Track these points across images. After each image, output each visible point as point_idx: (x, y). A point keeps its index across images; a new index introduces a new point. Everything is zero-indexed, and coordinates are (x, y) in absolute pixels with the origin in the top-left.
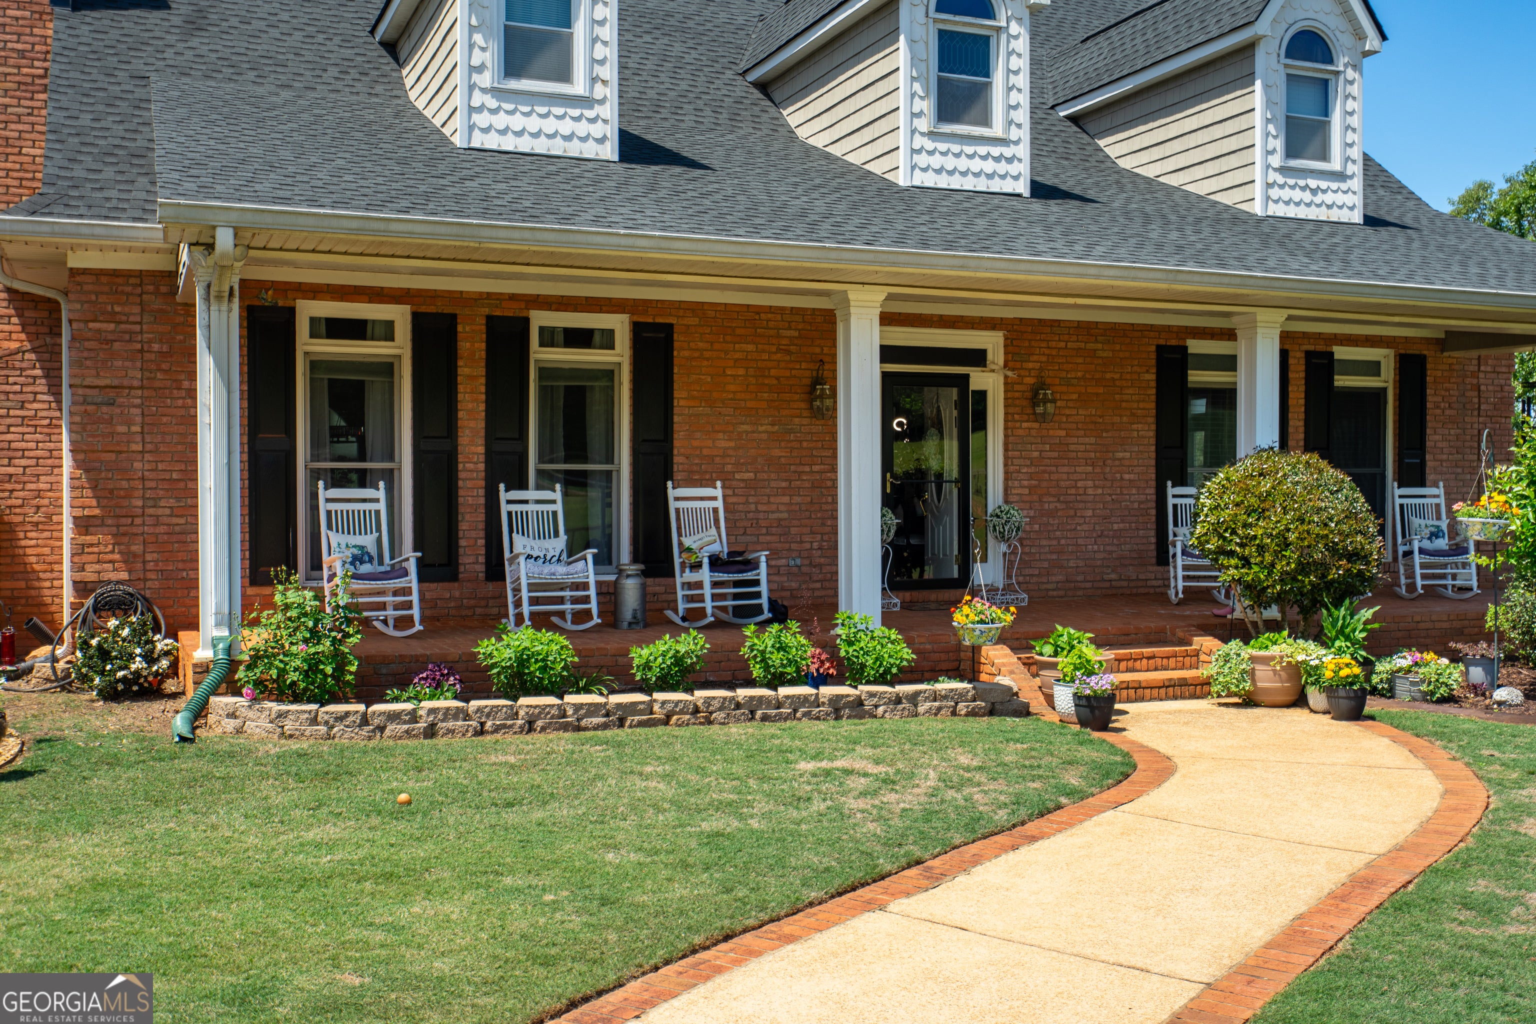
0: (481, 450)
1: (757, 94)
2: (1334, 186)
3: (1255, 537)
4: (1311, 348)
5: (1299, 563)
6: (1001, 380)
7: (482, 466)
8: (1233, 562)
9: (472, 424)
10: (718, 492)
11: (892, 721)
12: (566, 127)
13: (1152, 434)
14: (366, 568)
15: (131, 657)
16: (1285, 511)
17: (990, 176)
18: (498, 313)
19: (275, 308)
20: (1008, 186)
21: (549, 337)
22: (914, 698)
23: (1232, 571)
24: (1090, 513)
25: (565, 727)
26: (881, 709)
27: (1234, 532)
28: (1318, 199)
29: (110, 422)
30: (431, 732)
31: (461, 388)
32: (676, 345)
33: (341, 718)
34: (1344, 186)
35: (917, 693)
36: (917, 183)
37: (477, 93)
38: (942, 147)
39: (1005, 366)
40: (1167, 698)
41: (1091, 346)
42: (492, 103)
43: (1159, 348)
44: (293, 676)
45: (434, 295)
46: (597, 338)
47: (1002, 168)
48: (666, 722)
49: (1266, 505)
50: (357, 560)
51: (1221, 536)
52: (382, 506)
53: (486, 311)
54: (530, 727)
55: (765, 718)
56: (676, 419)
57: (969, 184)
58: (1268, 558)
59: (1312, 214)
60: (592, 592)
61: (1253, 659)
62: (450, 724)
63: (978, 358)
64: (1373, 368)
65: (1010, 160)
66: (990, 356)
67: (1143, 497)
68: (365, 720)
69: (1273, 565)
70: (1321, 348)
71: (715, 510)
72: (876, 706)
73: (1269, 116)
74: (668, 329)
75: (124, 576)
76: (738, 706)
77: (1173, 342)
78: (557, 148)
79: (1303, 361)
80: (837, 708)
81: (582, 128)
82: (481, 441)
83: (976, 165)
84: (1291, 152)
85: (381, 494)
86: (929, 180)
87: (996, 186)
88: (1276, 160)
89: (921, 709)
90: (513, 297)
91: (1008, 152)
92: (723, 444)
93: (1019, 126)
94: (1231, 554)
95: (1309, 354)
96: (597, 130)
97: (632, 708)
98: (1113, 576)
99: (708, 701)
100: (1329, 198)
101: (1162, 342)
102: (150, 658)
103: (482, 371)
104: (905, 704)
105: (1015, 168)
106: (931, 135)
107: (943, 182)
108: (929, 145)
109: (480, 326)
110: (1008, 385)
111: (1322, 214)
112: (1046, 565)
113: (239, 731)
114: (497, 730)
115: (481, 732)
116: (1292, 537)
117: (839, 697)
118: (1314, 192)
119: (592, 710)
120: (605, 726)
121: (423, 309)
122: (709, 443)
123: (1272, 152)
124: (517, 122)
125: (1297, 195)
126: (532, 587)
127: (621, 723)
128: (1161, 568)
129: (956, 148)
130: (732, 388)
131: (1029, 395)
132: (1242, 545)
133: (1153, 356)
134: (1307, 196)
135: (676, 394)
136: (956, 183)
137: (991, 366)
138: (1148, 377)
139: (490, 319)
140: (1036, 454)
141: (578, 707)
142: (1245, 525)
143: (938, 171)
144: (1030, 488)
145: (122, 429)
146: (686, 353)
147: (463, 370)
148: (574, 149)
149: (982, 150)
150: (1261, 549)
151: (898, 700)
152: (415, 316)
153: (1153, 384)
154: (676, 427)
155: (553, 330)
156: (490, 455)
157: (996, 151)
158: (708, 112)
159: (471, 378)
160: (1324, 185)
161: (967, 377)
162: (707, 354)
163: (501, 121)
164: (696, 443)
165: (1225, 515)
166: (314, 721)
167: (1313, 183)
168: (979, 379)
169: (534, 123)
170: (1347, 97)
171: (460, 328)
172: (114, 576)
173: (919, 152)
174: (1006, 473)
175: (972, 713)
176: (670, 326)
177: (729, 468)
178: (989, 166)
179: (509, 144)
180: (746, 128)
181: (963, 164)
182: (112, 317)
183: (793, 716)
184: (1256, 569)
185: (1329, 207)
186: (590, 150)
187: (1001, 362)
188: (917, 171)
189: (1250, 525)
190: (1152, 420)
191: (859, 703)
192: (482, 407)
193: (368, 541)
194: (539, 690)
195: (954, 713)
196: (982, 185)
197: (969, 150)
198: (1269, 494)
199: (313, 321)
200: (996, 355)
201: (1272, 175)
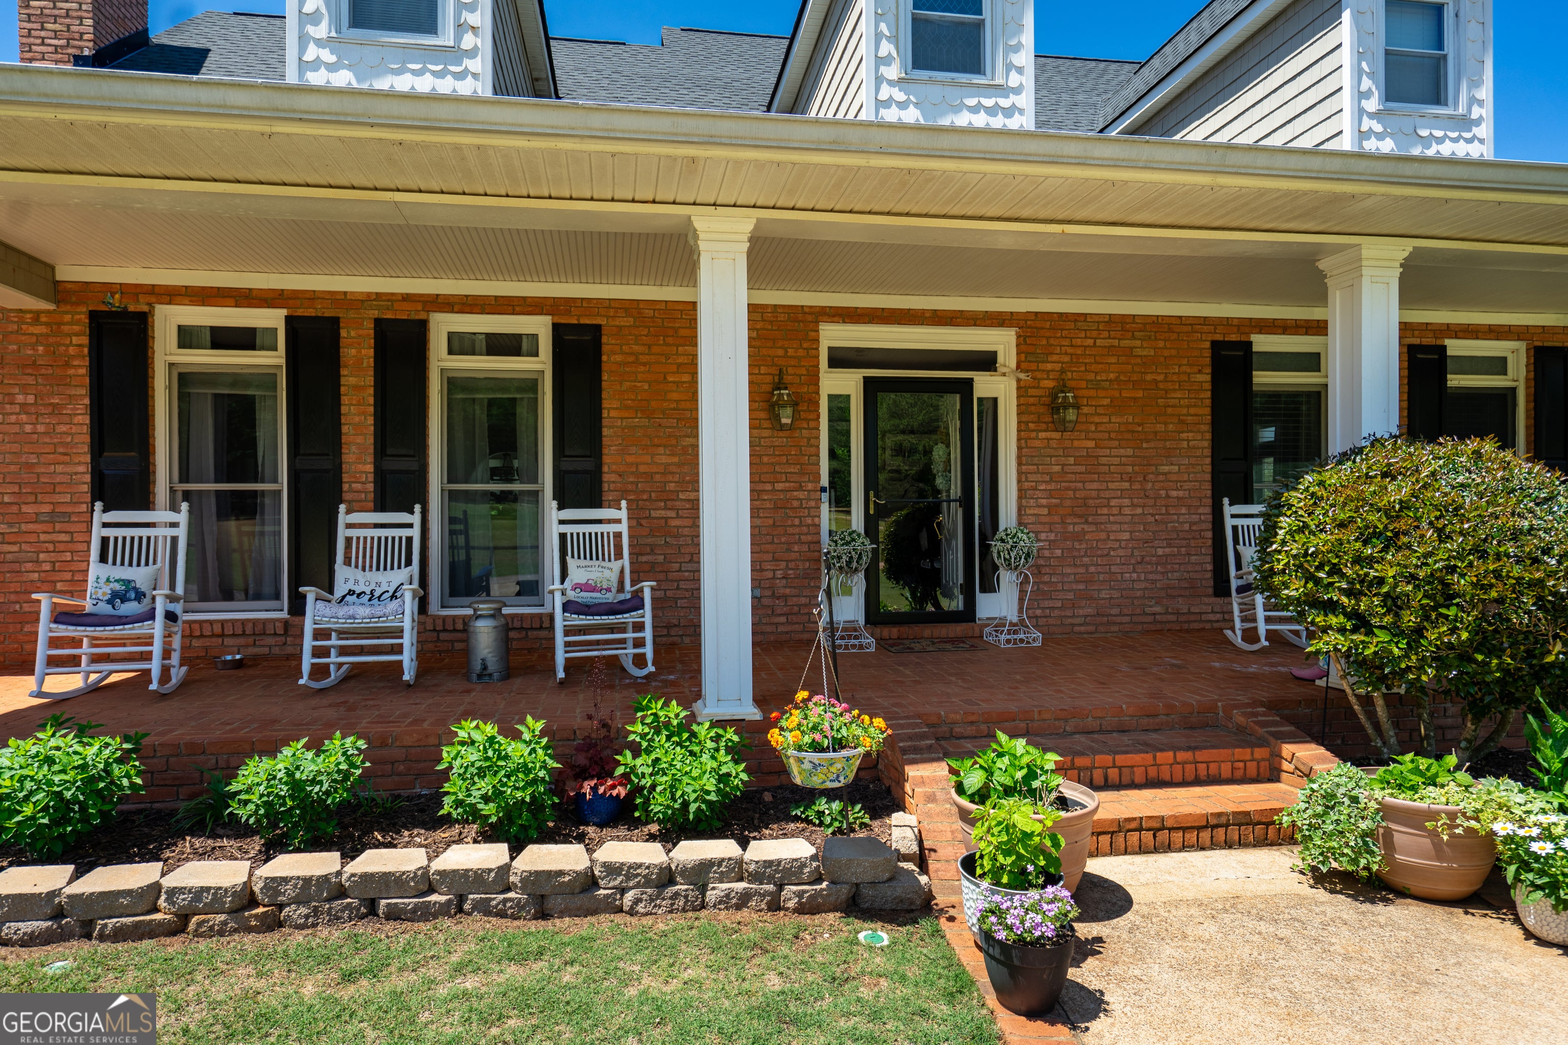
0: (370, 468)
2: (1454, 131)
3: (1381, 581)
4: (1416, 341)
5: (1477, 631)
6: (1014, 384)
7: (371, 487)
8: (1334, 620)
9: (359, 440)
10: (623, 514)
12: (424, 84)
13: (1206, 444)
16: (1443, 536)
18: (389, 316)
19: (125, 313)
21: (461, 344)
23: (1333, 637)
24: (1126, 536)
26: (630, 896)
27: (1335, 570)
31: (345, 400)
32: (605, 348)
34: (1468, 132)
35: (705, 866)
37: (310, 45)
38: (917, 94)
39: (1018, 367)
41: (1126, 343)
42: (330, 57)
43: (1214, 344)
45: (312, 297)
47: (998, 121)
48: (178, 926)
49: (1402, 525)
51: (1310, 577)
53: (376, 314)
55: (394, 915)
56: (605, 432)
58: (1410, 619)
60: (407, 640)
61: (1387, 811)
63: (987, 361)
64: (1497, 364)
65: (1008, 112)
66: (1000, 359)
67: (1195, 518)
69: (1419, 631)
70: (1428, 341)
71: (618, 535)
72: (623, 891)
73: (1362, 52)
74: (597, 329)
76: (341, 892)
77: (1234, 337)
80: (542, 894)
81: (447, 86)
82: (370, 459)
84: (1393, 94)
88: (1372, 104)
89: (711, 896)
90: (407, 298)
91: (1006, 102)
92: (664, 459)
93: (1020, 70)
94: (1331, 607)
95: (1412, 349)
97: (103, 903)
98: (1158, 609)
99: (273, 885)
100: (1446, 148)
101: (1219, 337)
103: (370, 380)
104: (680, 886)
105: (1015, 122)
106: (903, 83)
108: (900, 95)
109: (368, 330)
110: (1022, 390)
112: (1070, 596)
116: (1462, 583)
117: (543, 875)
118: (1425, 140)
120: (49, 937)
121: (300, 312)
122: (648, 459)
123: (1367, 95)
127: (85, 930)
128: (1220, 600)
129: (937, 99)
130: (675, 396)
131: (1047, 400)
132: (1349, 593)
133: (1208, 353)
135: (605, 404)
137: (1001, 369)
138: (1200, 377)
139: (378, 322)
140: (1057, 468)
142: (1358, 560)
144: (1049, 507)
146: (619, 358)
147: (348, 379)
150: (1394, 604)
151: (666, 879)
152: (290, 320)
153: (1208, 386)
154: (605, 441)
155: (470, 336)
156: (381, 476)
157: (990, 101)
159: (357, 388)
160: (1439, 130)
161: (970, 382)
162: (643, 359)
163: (340, 78)
164: (630, 459)
165: (1319, 542)
167: (1423, 132)
168: (984, 386)
171: (343, 333)
173: (886, 101)
174: (1020, 490)
176: (598, 328)
177: (672, 486)
178: (980, 119)
183: (454, 908)
184: (1383, 636)
187: (1013, 364)
189: (1370, 561)
190: (1206, 428)
191: (588, 883)
192: (371, 420)
195: (775, 906)
197: (955, 101)
198: (1405, 505)
199: (181, 329)
200: (1008, 356)
201: (1367, 124)
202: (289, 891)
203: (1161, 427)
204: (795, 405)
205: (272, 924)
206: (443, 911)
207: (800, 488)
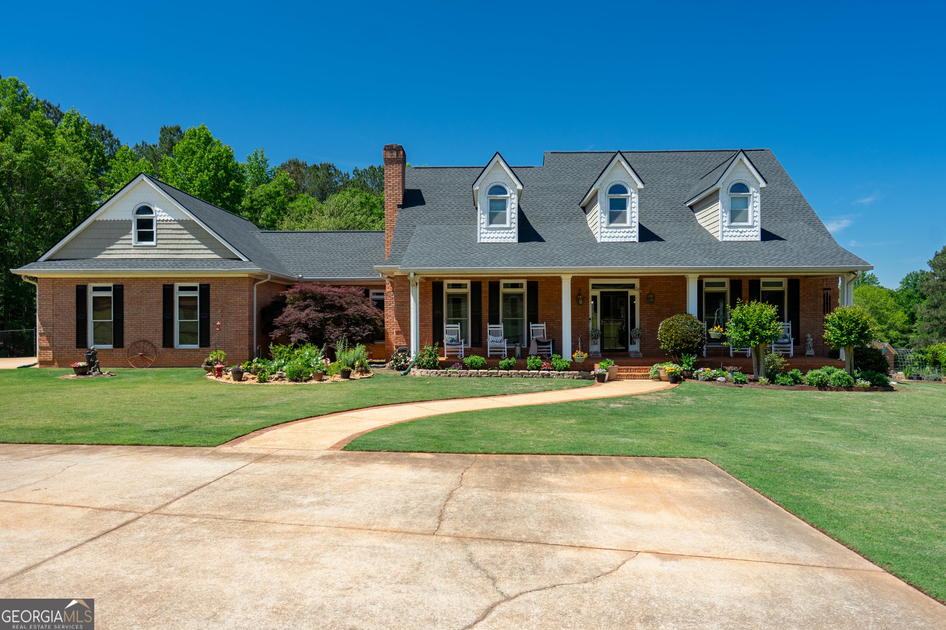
0: (488, 315)
1: (581, 210)
2: (749, 230)
4: (751, 279)
5: (675, 344)
6: (639, 292)
7: (488, 319)
9: (485, 308)
10: (545, 325)
11: (556, 379)
12: (504, 235)
14: (454, 343)
15: (402, 361)
17: (626, 237)
18: (492, 281)
19: (438, 282)
20: (631, 240)
21: (506, 286)
22: (563, 374)
25: (478, 376)
28: (743, 234)
29: (402, 310)
30: (449, 376)
31: (482, 300)
32: (539, 288)
33: (432, 372)
34: (753, 229)
35: (564, 373)
36: (602, 241)
37: (482, 229)
38: (610, 230)
39: (640, 288)
40: (643, 379)
41: (668, 282)
42: (486, 231)
44: (424, 364)
45: (476, 278)
46: (520, 285)
47: (629, 234)
48: (501, 376)
50: (451, 341)
52: (459, 329)
53: (489, 280)
54: (471, 376)
55: (525, 377)
56: (539, 306)
57: (619, 240)
59: (740, 239)
60: (506, 350)
62: (454, 375)
63: (632, 286)
64: (780, 284)
65: (632, 232)
66: (636, 286)
68: (437, 373)
70: (755, 279)
71: (544, 330)
72: (554, 376)
73: (723, 211)
74: (537, 284)
75: (405, 344)
76: (519, 374)
78: (502, 241)
79: (748, 283)
80: (543, 376)
81: (508, 235)
82: (488, 312)
83: (621, 234)
84: (732, 220)
85: (459, 326)
86: (606, 240)
87: (627, 240)
88: (727, 224)
89: (565, 377)
90: (495, 277)
91: (631, 230)
92: (552, 312)
93: (635, 222)
95: (750, 281)
96: (512, 235)
97: (493, 373)
99: (511, 373)
100: (747, 234)
102: (406, 362)
103: (488, 295)
104: (561, 376)
105: (633, 234)
106: (607, 228)
107: (611, 240)
108: (606, 230)
109: (487, 284)
110: (641, 294)
111: (745, 239)
113: (414, 375)
114: (463, 376)
115: (460, 376)
117: (543, 373)
118: (741, 232)
119: (484, 373)
120: (487, 377)
121: (474, 281)
122: (548, 312)
123: (726, 221)
124: (492, 235)
125: (734, 234)
126: (490, 348)
127: (491, 376)
129: (615, 230)
130: (555, 297)
131: (648, 297)
134: (738, 234)
135: (539, 300)
136: (615, 240)
137: (635, 289)
139: (490, 282)
140: (650, 314)
141: (481, 372)
143: (609, 237)
144: (647, 323)
145: (405, 311)
146: (542, 289)
147: (483, 295)
148: (506, 240)
149: (623, 230)
151: (559, 375)
152: (471, 282)
154: (539, 308)
155: (508, 284)
156: (490, 316)
157: (627, 230)
158: (563, 219)
159: (485, 297)
160: (745, 230)
161: (627, 292)
162: (548, 289)
163: (488, 235)
164: (544, 312)
166: (427, 373)
167: (740, 230)
168: (631, 292)
169: (496, 235)
170: (754, 202)
171: (482, 286)
172: (403, 344)
173: (603, 232)
174: (641, 319)
175: (578, 379)
176: (537, 282)
177: (554, 319)
178: (625, 234)
179: (490, 241)
180: (573, 222)
181: (617, 234)
182: (403, 286)
183: (532, 377)
185: (747, 236)
186: (510, 240)
188: (602, 238)
191: (549, 375)
192: (488, 304)
193: (455, 337)
194: (474, 369)
195: (573, 378)
196: (623, 240)
197: (619, 230)
199: (448, 285)
200: (638, 285)
201: (725, 229)
202: (513, 373)
203: (678, 303)
204: (583, 299)
205: (511, 377)
206: (531, 377)
207: (584, 319)
